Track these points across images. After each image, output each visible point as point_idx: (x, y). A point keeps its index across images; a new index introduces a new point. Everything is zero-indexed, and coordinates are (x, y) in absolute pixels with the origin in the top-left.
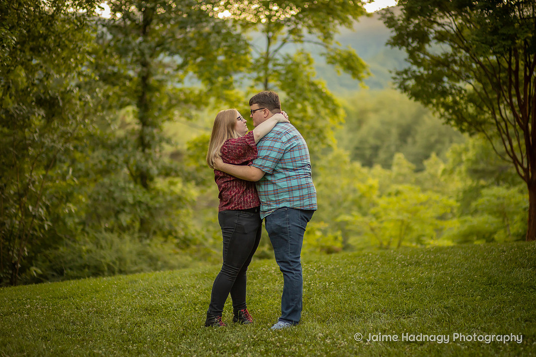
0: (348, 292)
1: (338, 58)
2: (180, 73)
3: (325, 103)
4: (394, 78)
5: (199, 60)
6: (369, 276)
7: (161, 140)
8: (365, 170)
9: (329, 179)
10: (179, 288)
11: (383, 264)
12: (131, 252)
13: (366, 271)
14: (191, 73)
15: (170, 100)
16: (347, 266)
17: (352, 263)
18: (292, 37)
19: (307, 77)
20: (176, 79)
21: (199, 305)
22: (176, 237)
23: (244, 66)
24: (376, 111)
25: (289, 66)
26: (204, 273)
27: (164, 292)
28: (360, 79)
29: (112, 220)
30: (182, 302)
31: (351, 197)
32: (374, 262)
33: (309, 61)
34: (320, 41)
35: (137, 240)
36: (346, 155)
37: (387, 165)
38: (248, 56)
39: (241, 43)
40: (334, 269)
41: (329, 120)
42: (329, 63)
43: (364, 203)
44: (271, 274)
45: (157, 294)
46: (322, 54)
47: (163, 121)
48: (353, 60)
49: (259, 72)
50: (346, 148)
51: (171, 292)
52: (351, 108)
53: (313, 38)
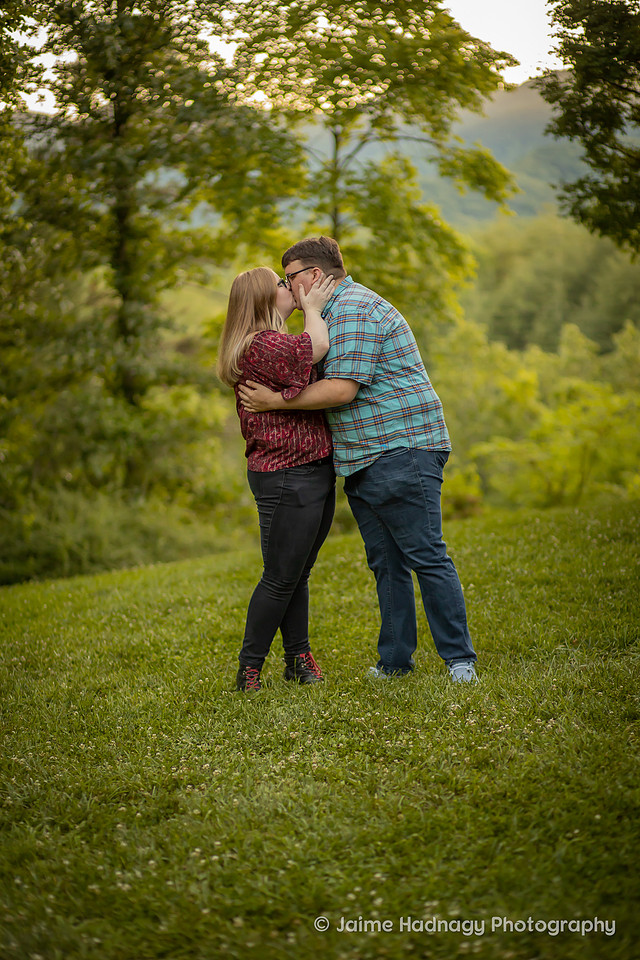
0: (501, 603)
1: (459, 164)
2: (184, 204)
3: (440, 245)
4: (561, 198)
5: (216, 179)
6: (539, 567)
7: (156, 324)
8: (513, 357)
9: (453, 375)
10: (185, 604)
11: (563, 541)
12: (109, 524)
13: (532, 557)
14: (203, 205)
15: (169, 251)
16: (496, 548)
17: (506, 541)
18: (377, 131)
19: (406, 200)
20: (179, 215)
21: (221, 643)
22: (190, 491)
23: (296, 185)
24: (526, 253)
25: (374, 183)
26: (232, 571)
27: (157, 613)
28: (499, 199)
29: (78, 467)
30: (188, 638)
31: (492, 403)
32: (546, 536)
33: (408, 172)
34: (426, 135)
35: (120, 503)
36: (479, 332)
37: (550, 345)
38: (302, 168)
39: (288, 146)
40: (472, 555)
41: (447, 275)
42: (443, 174)
43: (514, 413)
44: (355, 570)
45: (142, 619)
46: (431, 160)
47: (158, 290)
48: (486, 168)
49: (322, 197)
50: (479, 320)
51: (168, 613)
52: (484, 251)
53: (414, 131)
